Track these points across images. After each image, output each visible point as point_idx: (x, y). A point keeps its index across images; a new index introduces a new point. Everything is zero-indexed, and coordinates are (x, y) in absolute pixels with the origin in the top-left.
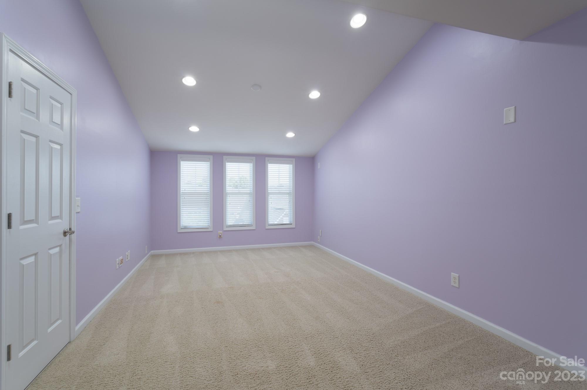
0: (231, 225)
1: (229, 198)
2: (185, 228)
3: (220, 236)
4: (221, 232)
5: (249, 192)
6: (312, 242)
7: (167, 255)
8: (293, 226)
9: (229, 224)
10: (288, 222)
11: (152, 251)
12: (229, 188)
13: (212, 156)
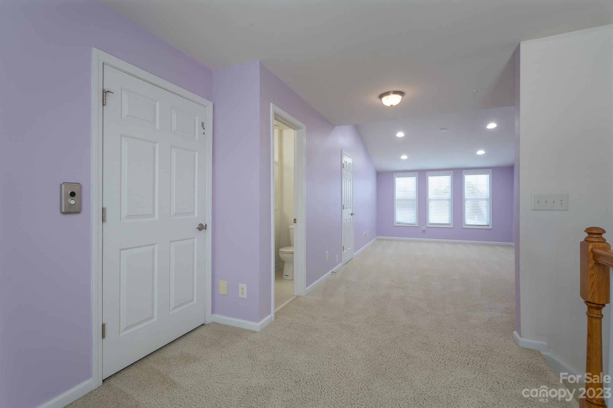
0: (433, 223)
1: (431, 203)
2: (399, 223)
3: (424, 230)
4: (425, 228)
5: (448, 198)
6: (512, 243)
7: (387, 240)
8: (490, 227)
9: (431, 222)
10: (486, 224)
11: (378, 237)
12: (431, 195)
13: (418, 173)
